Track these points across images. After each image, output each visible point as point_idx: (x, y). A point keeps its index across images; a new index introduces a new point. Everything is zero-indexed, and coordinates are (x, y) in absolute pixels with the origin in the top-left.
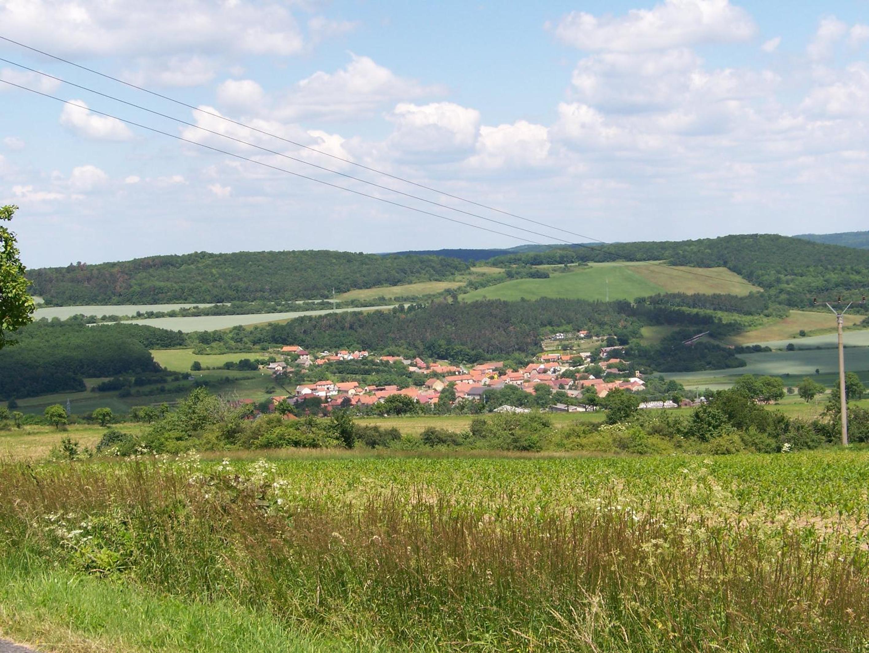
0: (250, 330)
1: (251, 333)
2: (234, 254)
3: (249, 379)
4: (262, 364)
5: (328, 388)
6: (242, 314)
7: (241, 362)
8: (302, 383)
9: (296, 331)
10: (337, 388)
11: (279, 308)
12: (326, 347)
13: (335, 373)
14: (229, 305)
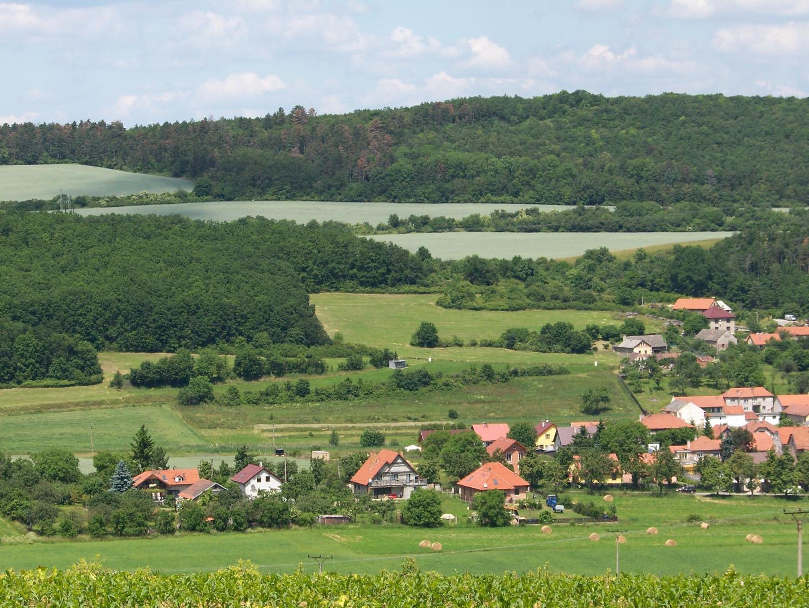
0: (624, 260)
1: (627, 266)
2: (650, 99)
3: (550, 372)
4: (605, 339)
5: (756, 408)
6: (638, 230)
7: (546, 329)
8: (688, 390)
9: (729, 264)
10: (778, 409)
11: (729, 219)
13: (788, 370)
14: (612, 209)
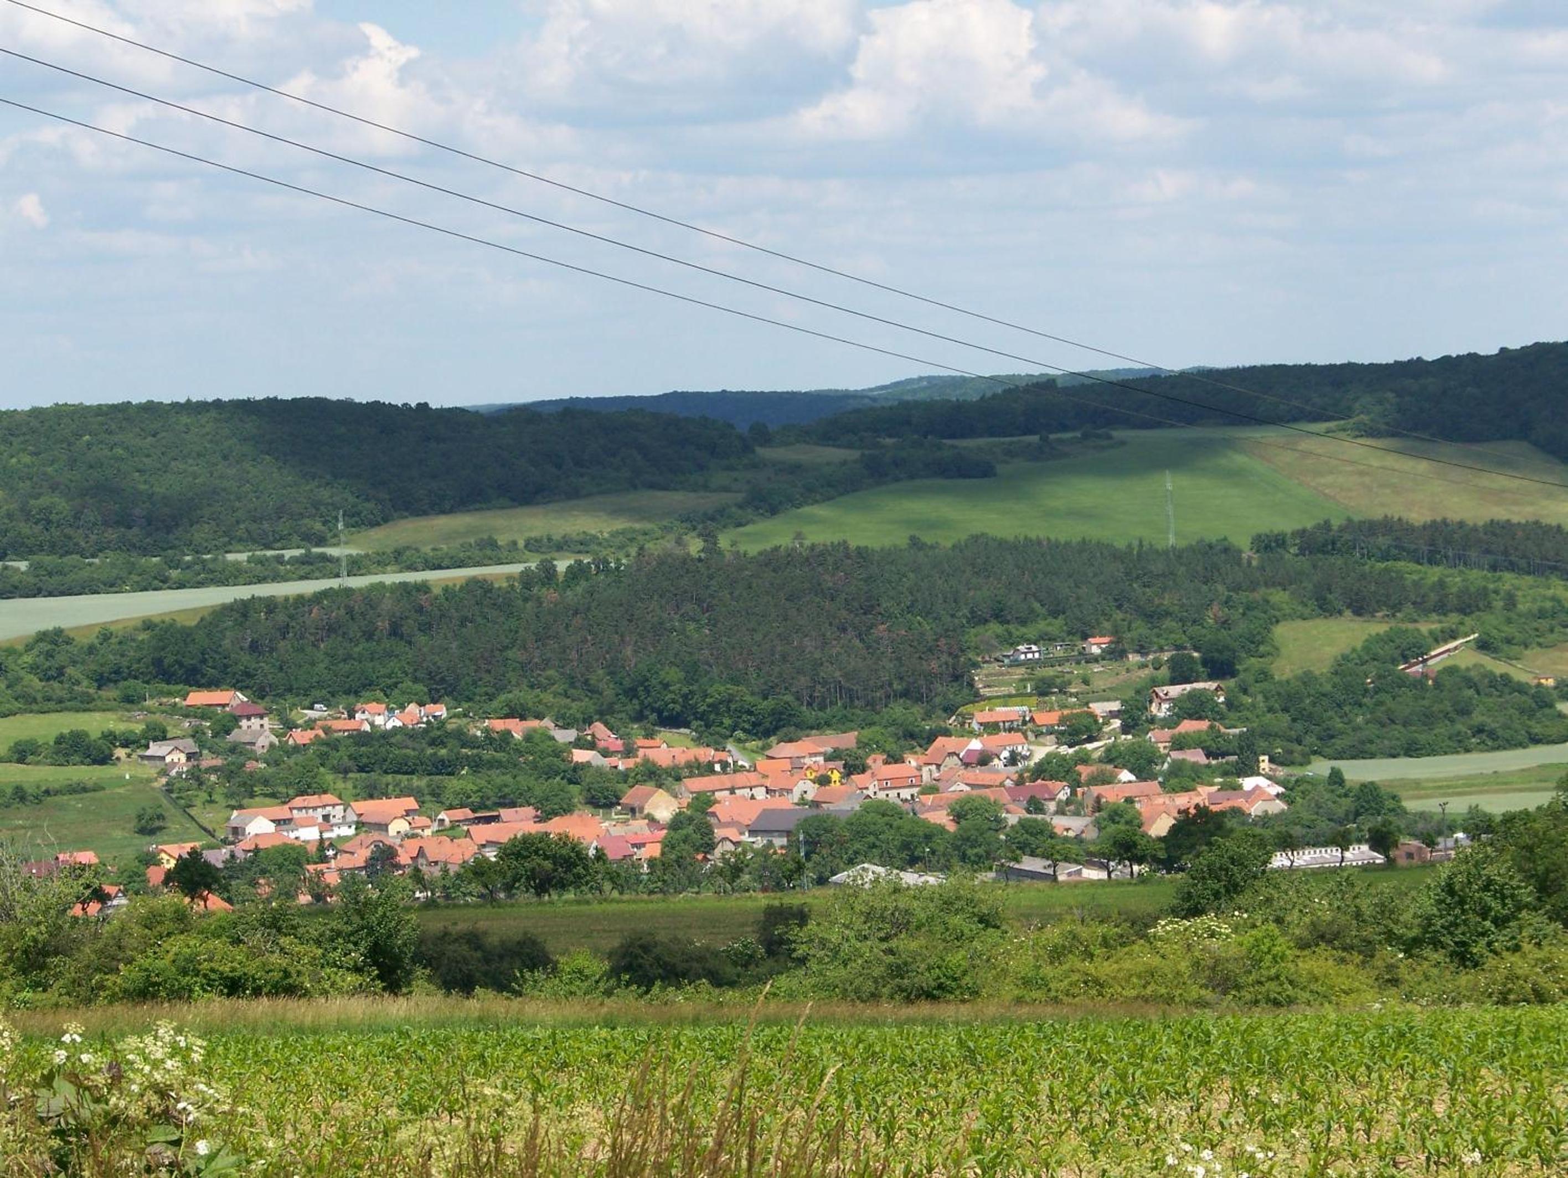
0: (86, 641)
1: (91, 650)
2: (36, 413)
3: (85, 790)
4: (125, 745)
5: (326, 818)
6: (63, 594)
8: (246, 801)
9: (227, 643)
10: (352, 817)
11: (174, 574)
12: (317, 693)
13: (346, 771)
14: (23, 565)
